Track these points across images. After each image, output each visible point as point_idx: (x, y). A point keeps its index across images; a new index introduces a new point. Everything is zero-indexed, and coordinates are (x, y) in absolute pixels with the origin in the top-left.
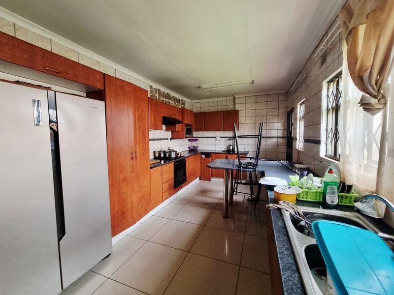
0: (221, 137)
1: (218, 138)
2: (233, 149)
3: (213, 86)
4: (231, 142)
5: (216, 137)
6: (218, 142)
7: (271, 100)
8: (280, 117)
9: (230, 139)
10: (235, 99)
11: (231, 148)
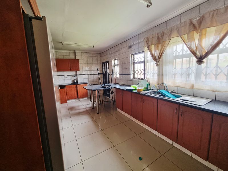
0: (68, 75)
1: (66, 76)
2: (77, 82)
3: (71, 44)
4: (75, 78)
5: (64, 75)
6: (66, 79)
7: (94, 56)
8: (98, 64)
9: (75, 76)
10: (75, 53)
11: (76, 81)
